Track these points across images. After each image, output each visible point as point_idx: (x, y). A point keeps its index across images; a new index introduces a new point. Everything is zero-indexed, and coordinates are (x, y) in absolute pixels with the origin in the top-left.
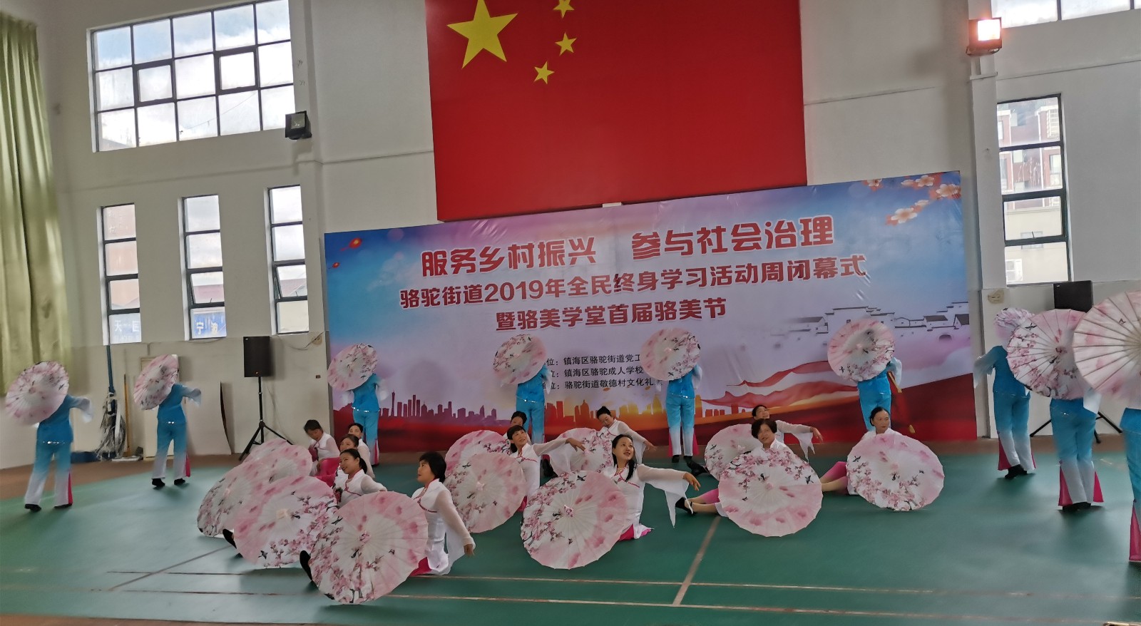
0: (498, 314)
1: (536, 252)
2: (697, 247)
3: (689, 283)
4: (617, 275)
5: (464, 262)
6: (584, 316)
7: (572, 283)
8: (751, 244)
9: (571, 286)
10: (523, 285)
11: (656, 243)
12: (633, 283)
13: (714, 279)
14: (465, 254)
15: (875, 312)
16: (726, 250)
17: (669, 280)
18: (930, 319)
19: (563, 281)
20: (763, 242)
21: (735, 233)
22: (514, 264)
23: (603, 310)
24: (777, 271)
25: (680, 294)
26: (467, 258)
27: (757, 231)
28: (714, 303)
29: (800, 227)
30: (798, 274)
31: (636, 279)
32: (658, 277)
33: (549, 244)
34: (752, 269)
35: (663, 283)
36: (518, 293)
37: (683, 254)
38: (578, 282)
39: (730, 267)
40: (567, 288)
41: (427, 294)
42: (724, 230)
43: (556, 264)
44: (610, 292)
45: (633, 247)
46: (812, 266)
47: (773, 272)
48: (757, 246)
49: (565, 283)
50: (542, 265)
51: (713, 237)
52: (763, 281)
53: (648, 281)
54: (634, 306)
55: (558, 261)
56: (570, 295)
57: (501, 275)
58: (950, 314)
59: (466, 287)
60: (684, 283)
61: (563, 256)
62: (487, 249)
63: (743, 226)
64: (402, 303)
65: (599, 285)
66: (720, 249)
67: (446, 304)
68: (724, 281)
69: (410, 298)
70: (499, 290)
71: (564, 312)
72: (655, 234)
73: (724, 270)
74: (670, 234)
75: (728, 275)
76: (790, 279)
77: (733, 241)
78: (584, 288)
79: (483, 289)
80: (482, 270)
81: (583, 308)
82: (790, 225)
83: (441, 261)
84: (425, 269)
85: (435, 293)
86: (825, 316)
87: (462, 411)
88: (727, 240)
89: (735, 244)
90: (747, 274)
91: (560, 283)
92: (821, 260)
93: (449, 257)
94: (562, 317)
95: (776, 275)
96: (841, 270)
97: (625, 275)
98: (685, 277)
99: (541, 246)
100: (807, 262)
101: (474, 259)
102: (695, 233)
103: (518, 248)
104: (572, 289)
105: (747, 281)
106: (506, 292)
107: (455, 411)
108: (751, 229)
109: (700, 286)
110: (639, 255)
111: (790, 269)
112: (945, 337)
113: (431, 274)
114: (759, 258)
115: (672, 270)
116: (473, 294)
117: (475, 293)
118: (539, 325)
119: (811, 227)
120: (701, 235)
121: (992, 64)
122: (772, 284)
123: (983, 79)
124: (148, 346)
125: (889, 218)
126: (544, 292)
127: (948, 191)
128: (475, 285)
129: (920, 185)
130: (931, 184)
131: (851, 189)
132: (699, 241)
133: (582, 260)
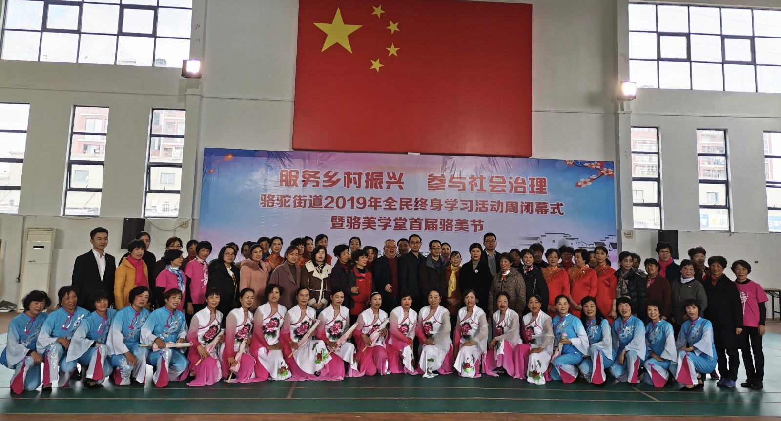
0: (333, 217)
1: (364, 178)
2: (468, 187)
3: (461, 209)
4: (417, 199)
5: (312, 179)
6: (393, 223)
7: (386, 201)
8: (500, 189)
9: (385, 203)
10: (352, 199)
11: (443, 181)
12: (427, 205)
13: (477, 208)
14: (313, 174)
15: (568, 237)
16: (485, 191)
17: (449, 206)
19: (380, 199)
20: (507, 189)
21: (491, 181)
22: (347, 184)
23: (406, 220)
24: (514, 207)
25: (456, 215)
26: (314, 177)
27: (504, 182)
28: (477, 223)
29: (528, 182)
30: (527, 210)
31: (429, 203)
32: (443, 203)
33: (373, 174)
34: (500, 205)
35: (445, 207)
36: (348, 204)
37: (459, 190)
38: (390, 201)
39: (487, 201)
40: (383, 204)
41: (281, 199)
42: (485, 178)
43: (376, 187)
44: (411, 209)
45: (429, 182)
46: (535, 207)
47: (512, 207)
48: (504, 191)
49: (382, 200)
50: (367, 187)
51: (478, 182)
52: (506, 212)
53: (437, 205)
54: (426, 220)
55: (378, 185)
56: (384, 208)
57: (338, 191)
59: (311, 197)
60: (459, 208)
61: (382, 182)
62: (329, 172)
63: (497, 177)
64: (261, 203)
65: (405, 203)
66: (482, 190)
67: (295, 207)
68: (483, 209)
69: (268, 201)
70: (335, 200)
71: (379, 220)
72: (443, 176)
73: (484, 203)
74: (452, 177)
75: (485, 206)
76: (522, 213)
77: (490, 186)
78: (395, 205)
79: (323, 200)
80: (324, 186)
81: (393, 219)
82: (523, 180)
83: (294, 176)
84: (282, 181)
85: (287, 199)
86: (540, 237)
88: (487, 186)
89: (491, 188)
90: (497, 207)
91: (378, 200)
92: (539, 203)
93: (300, 175)
94: (378, 223)
95: (514, 209)
96: (551, 210)
97: (422, 199)
98: (459, 205)
99: (367, 174)
100: (532, 203)
101: (319, 178)
102: (467, 178)
103: (352, 174)
104: (386, 205)
105: (497, 211)
106: (339, 201)
108: (501, 180)
109: (469, 211)
110: (432, 188)
111: (522, 206)
113: (286, 185)
114: (504, 199)
115: (451, 200)
116: (316, 202)
117: (317, 202)
118: (361, 227)
119: (535, 183)
120: (471, 180)
121: (629, 106)
122: (511, 215)
123: (624, 113)
124: (24, 218)
125: (577, 183)
126: (367, 205)
127: (607, 172)
128: (318, 196)
129: (593, 167)
130: (599, 167)
131: (557, 164)
132: (469, 183)
133: (395, 187)
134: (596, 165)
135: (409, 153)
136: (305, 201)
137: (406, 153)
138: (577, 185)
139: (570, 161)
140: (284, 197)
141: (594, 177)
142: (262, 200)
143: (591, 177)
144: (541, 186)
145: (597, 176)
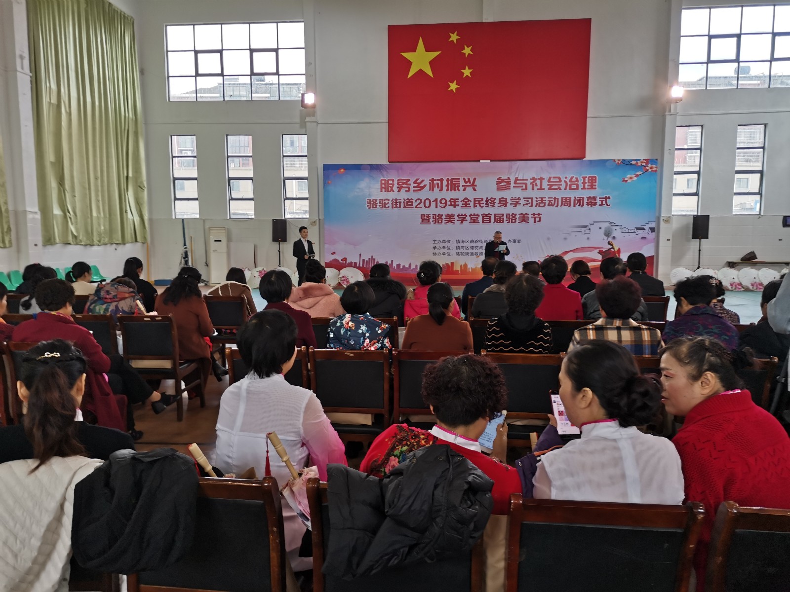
0: (421, 215)
1: (445, 183)
2: (530, 187)
3: (524, 205)
4: (487, 198)
5: (404, 186)
6: (468, 218)
7: (463, 201)
8: (556, 187)
9: (462, 203)
10: (436, 200)
11: (509, 183)
12: (496, 203)
13: (537, 204)
14: (405, 181)
15: (613, 224)
16: (544, 189)
17: (514, 203)
18: (637, 229)
19: (458, 199)
20: (563, 187)
21: (549, 181)
22: (432, 189)
23: (479, 216)
24: (568, 201)
25: (520, 210)
26: (406, 183)
27: (560, 181)
28: (536, 216)
29: (581, 180)
30: (578, 204)
31: (497, 201)
32: (508, 200)
33: (452, 179)
34: (556, 200)
35: (511, 204)
36: (433, 204)
37: (522, 190)
38: (466, 200)
39: (545, 198)
40: (460, 204)
41: (382, 202)
42: (544, 179)
43: (455, 190)
44: (483, 206)
45: (497, 184)
46: (586, 200)
47: (566, 202)
48: (560, 189)
49: (459, 201)
50: (447, 190)
51: (538, 182)
52: (561, 206)
53: (503, 202)
54: (495, 214)
55: (456, 189)
56: (461, 207)
57: (425, 194)
58: (647, 227)
59: (404, 200)
60: (522, 204)
61: (459, 186)
62: (417, 180)
63: (554, 177)
64: (368, 206)
65: (478, 202)
66: (541, 188)
67: (392, 207)
68: (542, 205)
69: (372, 204)
70: (423, 202)
71: (458, 216)
72: (509, 178)
73: (542, 199)
74: (516, 179)
75: (544, 202)
76: (574, 206)
77: (548, 185)
78: (469, 204)
79: (414, 202)
80: (414, 191)
81: (468, 215)
82: (577, 179)
83: (391, 184)
84: (382, 188)
85: (387, 202)
86: (589, 225)
87: (398, 265)
88: (545, 185)
89: (549, 186)
90: (553, 202)
91: (456, 200)
92: (590, 197)
93: (396, 182)
94: (457, 218)
95: (568, 203)
96: (599, 203)
97: (492, 198)
98: (522, 202)
99: (448, 180)
100: (583, 198)
101: (410, 185)
102: (529, 180)
103: (435, 180)
104: (463, 204)
105: (553, 206)
106: (427, 203)
107: (395, 265)
108: (558, 180)
109: (530, 206)
110: (499, 189)
111: (575, 201)
112: (643, 238)
113: (385, 191)
114: (559, 195)
115: (516, 198)
116: (408, 203)
117: (410, 203)
118: (444, 222)
119: (587, 180)
120: (532, 181)
121: (676, 108)
122: (565, 208)
123: (671, 115)
124: (204, 221)
125: (624, 179)
126: (448, 205)
127: (651, 168)
128: (410, 198)
129: (639, 164)
130: (644, 164)
131: (607, 164)
132: (531, 184)
133: (469, 189)
134: (642, 162)
135: (481, 161)
136: (400, 203)
137: (479, 161)
138: (624, 181)
139: (619, 160)
140: (384, 200)
141: (639, 173)
142: (368, 203)
143: (637, 173)
144: (592, 183)
145: (642, 172)
